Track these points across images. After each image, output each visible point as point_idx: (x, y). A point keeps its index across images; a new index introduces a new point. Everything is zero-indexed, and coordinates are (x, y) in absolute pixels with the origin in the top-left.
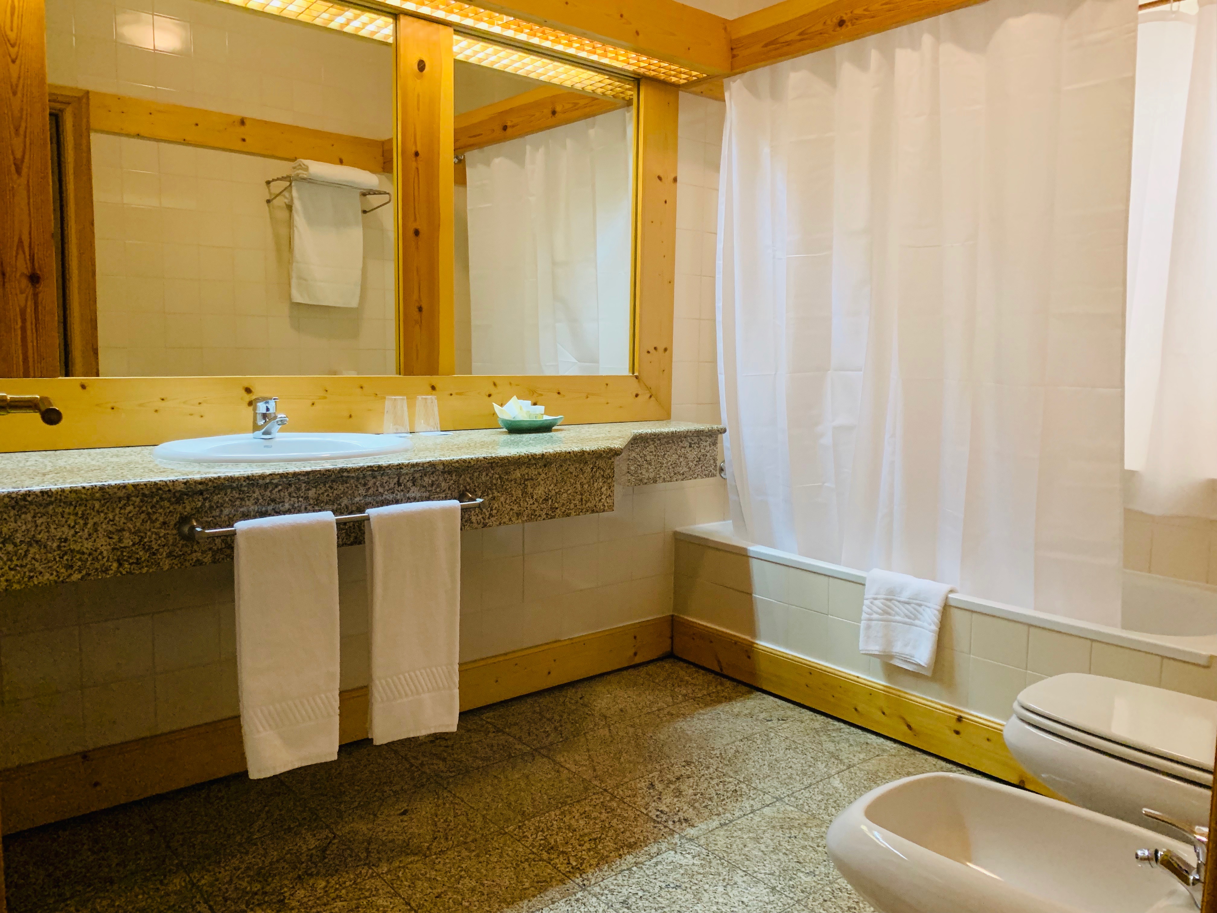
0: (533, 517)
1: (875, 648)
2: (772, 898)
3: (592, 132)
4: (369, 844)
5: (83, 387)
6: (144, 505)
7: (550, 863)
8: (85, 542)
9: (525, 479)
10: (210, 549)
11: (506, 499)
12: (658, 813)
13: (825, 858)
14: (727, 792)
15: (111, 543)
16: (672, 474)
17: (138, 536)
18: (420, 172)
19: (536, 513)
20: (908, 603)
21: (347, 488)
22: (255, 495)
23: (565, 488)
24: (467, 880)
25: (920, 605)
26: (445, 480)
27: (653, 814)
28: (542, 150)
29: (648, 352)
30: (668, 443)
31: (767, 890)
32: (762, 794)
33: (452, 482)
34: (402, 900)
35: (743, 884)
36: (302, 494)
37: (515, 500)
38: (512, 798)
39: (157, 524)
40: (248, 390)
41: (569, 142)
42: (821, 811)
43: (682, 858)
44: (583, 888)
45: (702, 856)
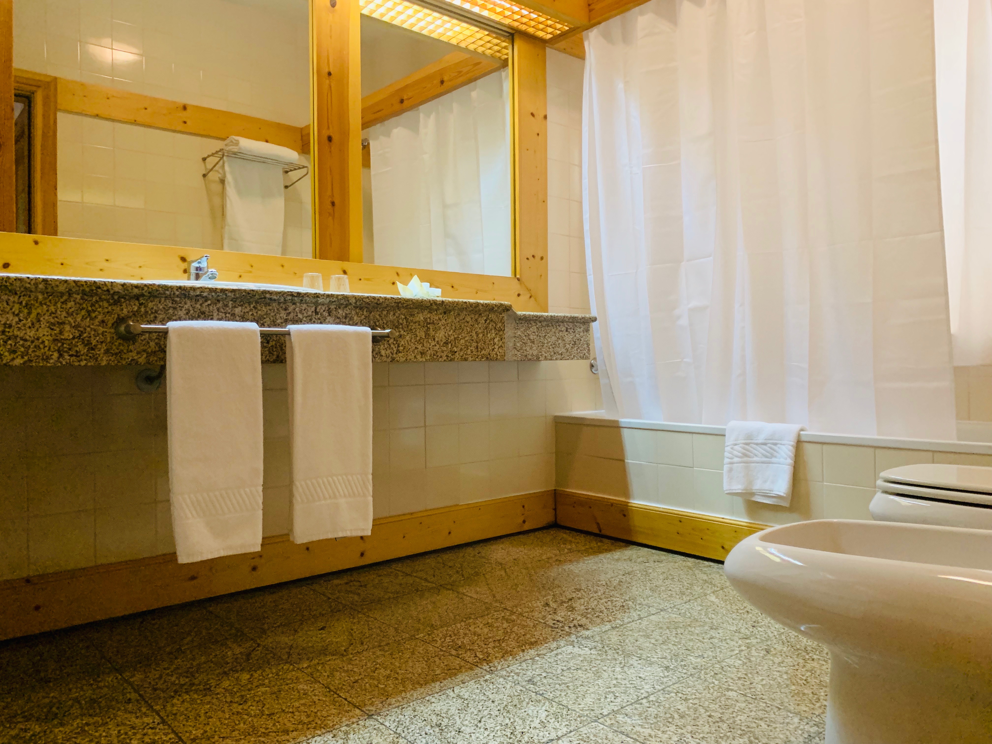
0: (435, 357)
1: (738, 487)
2: (666, 674)
3: (474, 94)
4: (290, 649)
5: (36, 243)
6: (84, 303)
7: (458, 657)
8: (28, 330)
9: (427, 324)
10: (144, 351)
11: (411, 339)
12: (555, 622)
13: (711, 646)
14: (616, 607)
15: (53, 333)
16: (552, 354)
17: (78, 331)
18: (332, 89)
19: (438, 354)
20: (765, 444)
21: (270, 310)
22: (186, 306)
23: (463, 334)
24: (382, 671)
25: (775, 444)
26: (357, 314)
27: (550, 623)
28: (433, 116)
29: (528, 259)
30: (548, 326)
31: (662, 669)
32: (647, 608)
33: (363, 317)
34: (322, 685)
35: (639, 666)
36: (229, 311)
37: (419, 340)
38: (421, 616)
39: (96, 322)
40: (183, 259)
41: (455, 105)
42: (702, 617)
43: (580, 650)
44: (491, 672)
45: (598, 648)
